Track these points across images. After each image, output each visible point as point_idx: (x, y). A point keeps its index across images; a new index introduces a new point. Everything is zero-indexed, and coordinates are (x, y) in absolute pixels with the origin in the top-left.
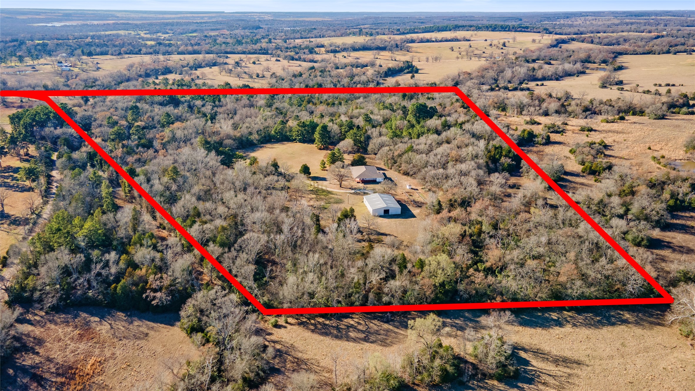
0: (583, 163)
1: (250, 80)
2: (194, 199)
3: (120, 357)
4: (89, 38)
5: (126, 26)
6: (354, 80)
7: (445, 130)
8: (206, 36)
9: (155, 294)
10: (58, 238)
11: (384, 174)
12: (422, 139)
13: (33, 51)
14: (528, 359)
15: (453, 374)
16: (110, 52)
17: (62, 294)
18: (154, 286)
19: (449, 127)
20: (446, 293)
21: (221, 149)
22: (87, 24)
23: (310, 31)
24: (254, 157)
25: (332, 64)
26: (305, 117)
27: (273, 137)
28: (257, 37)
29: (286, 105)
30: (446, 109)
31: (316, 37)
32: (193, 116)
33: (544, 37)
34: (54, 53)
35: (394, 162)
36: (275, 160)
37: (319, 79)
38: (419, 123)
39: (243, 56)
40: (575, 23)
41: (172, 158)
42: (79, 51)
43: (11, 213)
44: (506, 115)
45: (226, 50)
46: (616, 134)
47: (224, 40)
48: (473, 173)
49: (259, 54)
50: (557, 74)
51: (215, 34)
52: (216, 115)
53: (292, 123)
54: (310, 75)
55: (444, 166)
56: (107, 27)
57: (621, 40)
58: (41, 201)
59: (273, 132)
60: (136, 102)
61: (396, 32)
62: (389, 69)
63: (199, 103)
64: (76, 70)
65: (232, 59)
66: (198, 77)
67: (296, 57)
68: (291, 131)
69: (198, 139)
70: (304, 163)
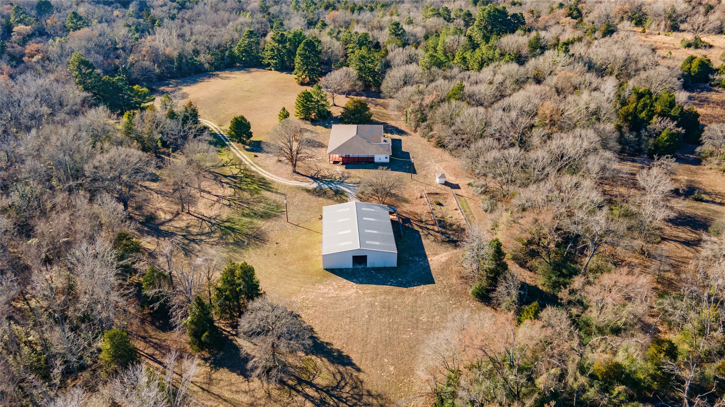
7: (534, 56)
11: (396, 144)
12: (487, 72)
19: (543, 49)
27: (236, 59)
30: (540, 19)
38: (487, 39)
44: (645, 32)
59: (236, 50)
68: (262, 49)
70: (238, 115)
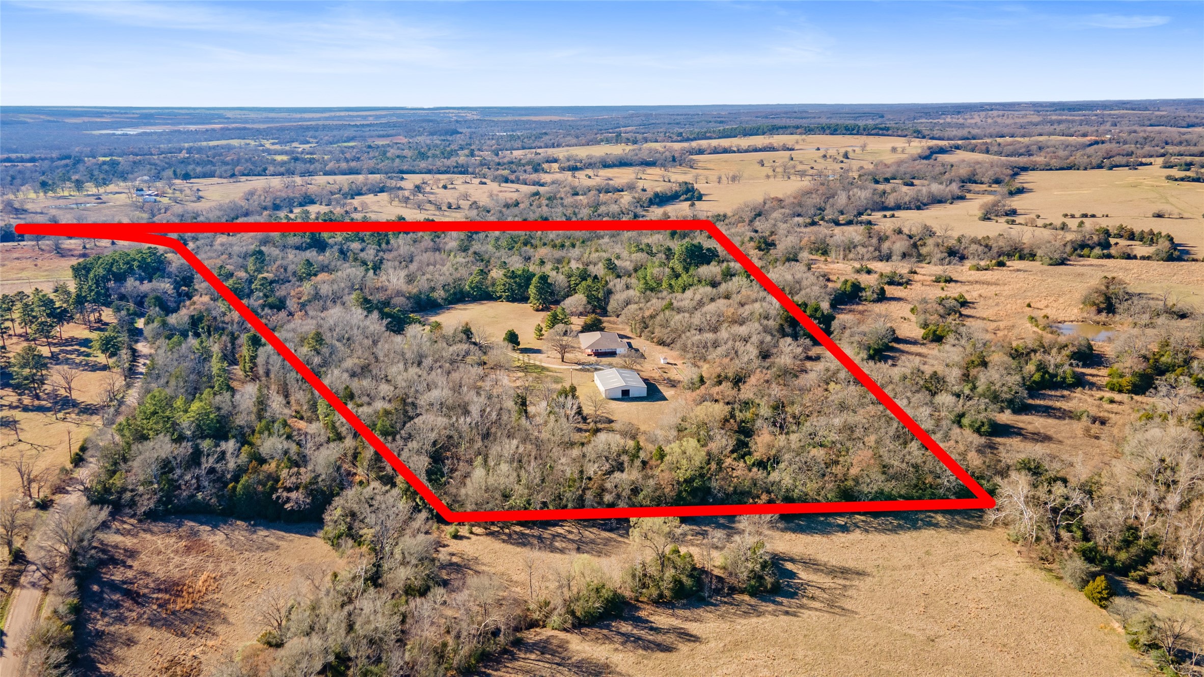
0: (925, 325)
1: (437, 213)
2: (346, 375)
3: (241, 573)
4: (184, 151)
5: (242, 133)
6: (599, 211)
7: (725, 281)
8: (370, 147)
9: (289, 495)
10: (155, 423)
11: (629, 344)
12: (689, 293)
13: (96, 173)
14: (795, 571)
15: (691, 588)
16: (218, 173)
17: (162, 497)
18: (288, 484)
19: (732, 276)
20: (694, 492)
21: (386, 310)
22: (179, 131)
23: (538, 137)
24: (436, 322)
25: (567, 188)
26: (516, 264)
27: (468, 294)
28: (452, 147)
29: (490, 248)
31: (547, 147)
32: (347, 265)
33: (912, 144)
34: (130, 176)
35: (644, 325)
36: (467, 324)
37: (545, 211)
38: (687, 270)
39: (427, 177)
40: (969, 121)
41: (314, 322)
42: (169, 173)
43: (80, 399)
44: (826, 260)
45: (401, 168)
46: (985, 286)
47: (398, 152)
48: (755, 339)
49: (454, 173)
50: (919, 201)
51: (384, 143)
52: (381, 262)
53: (496, 274)
54: (531, 205)
55: (715, 330)
56: (211, 135)
57: (1034, 148)
58: (124, 383)
59: (467, 287)
60: (259, 246)
61: (675, 138)
62: (656, 195)
63: (356, 246)
64: (165, 201)
65: (411, 181)
66: (356, 209)
67: (513, 177)
68: (493, 285)
69: (354, 296)
70: (510, 329)
